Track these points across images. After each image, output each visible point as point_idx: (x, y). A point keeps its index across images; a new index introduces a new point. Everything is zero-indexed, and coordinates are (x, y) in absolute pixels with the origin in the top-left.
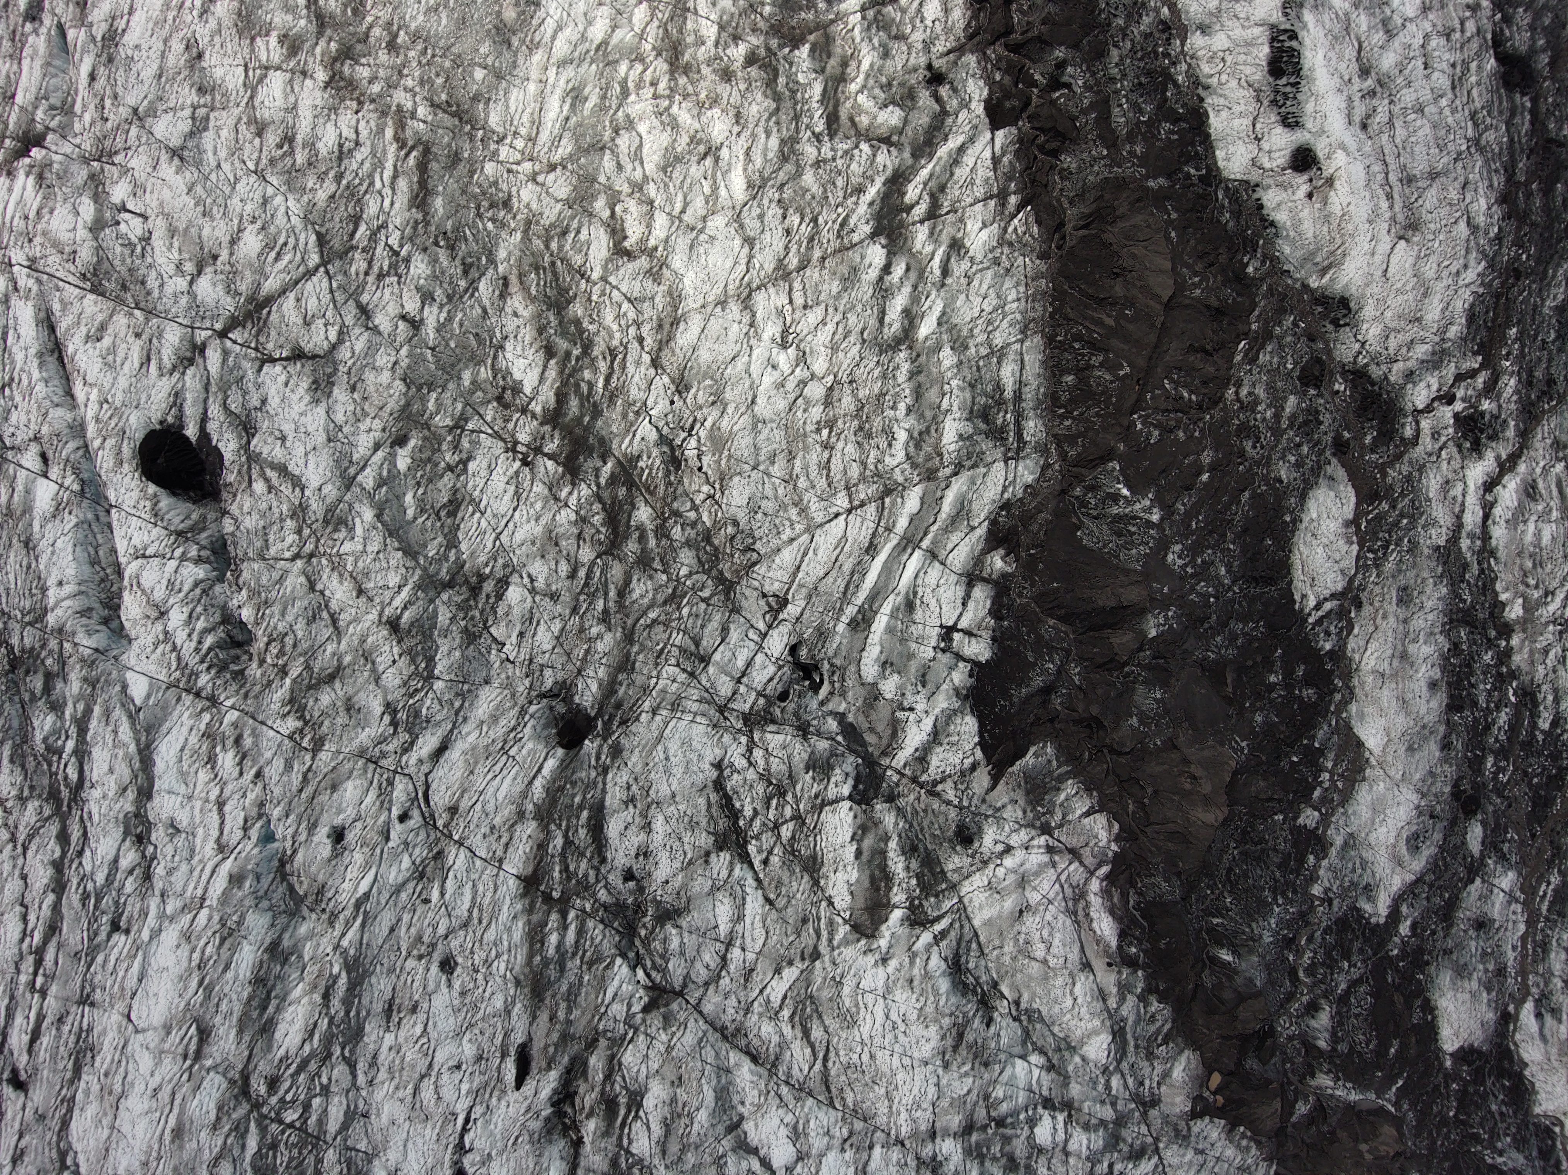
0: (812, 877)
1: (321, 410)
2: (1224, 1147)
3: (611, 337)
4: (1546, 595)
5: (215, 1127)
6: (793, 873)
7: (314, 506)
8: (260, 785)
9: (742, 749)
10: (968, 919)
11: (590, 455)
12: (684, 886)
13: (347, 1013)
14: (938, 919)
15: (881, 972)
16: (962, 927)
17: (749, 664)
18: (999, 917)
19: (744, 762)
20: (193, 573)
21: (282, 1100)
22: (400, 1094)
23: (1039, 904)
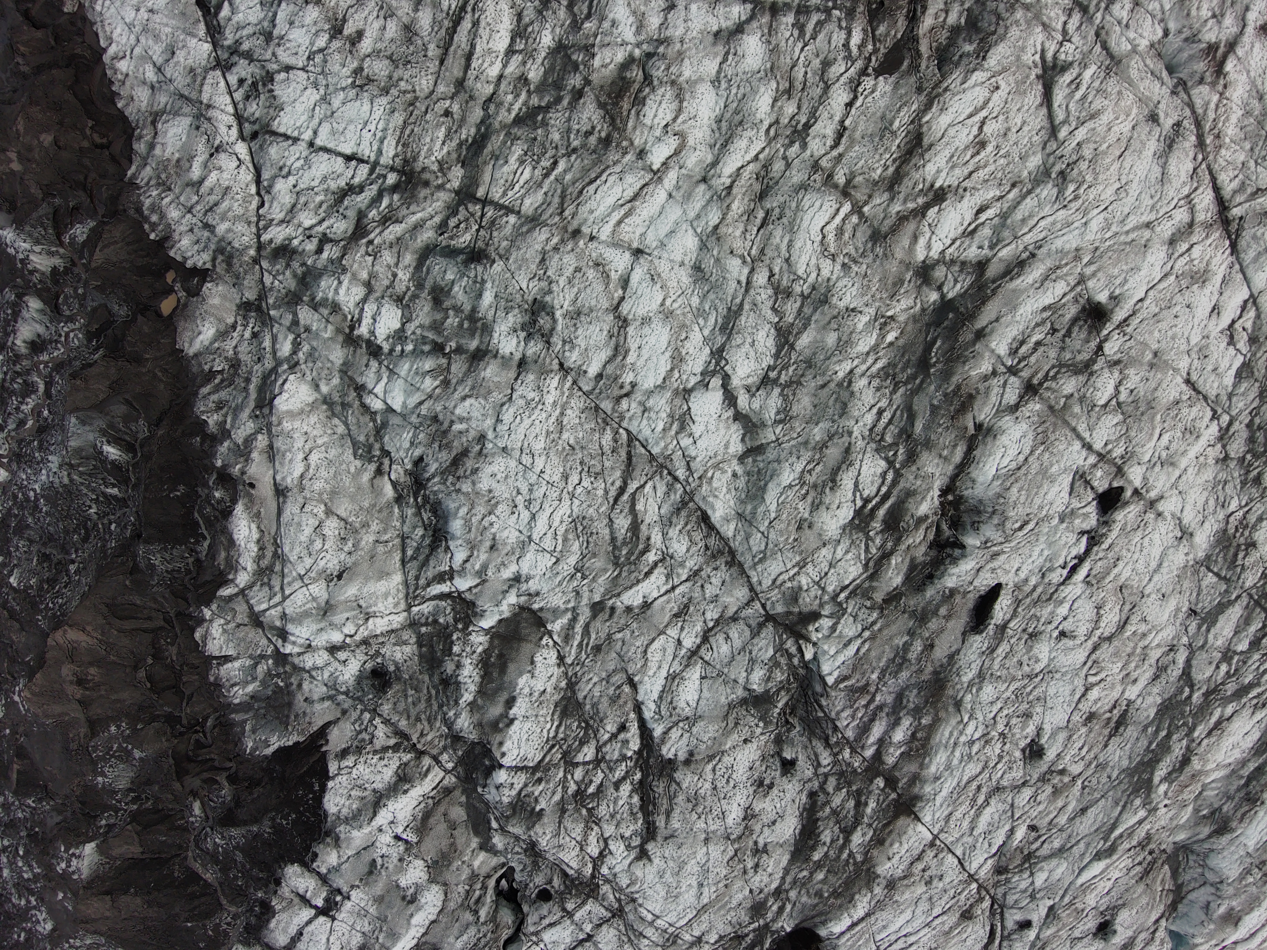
0: (574, 692)
6: (594, 705)
9: (609, 860)
10: (406, 583)
12: (726, 733)
14: (442, 596)
15: (525, 567)
16: (417, 578)
18: (367, 579)
19: (612, 846)
22: (1142, 628)
23: (315, 580)
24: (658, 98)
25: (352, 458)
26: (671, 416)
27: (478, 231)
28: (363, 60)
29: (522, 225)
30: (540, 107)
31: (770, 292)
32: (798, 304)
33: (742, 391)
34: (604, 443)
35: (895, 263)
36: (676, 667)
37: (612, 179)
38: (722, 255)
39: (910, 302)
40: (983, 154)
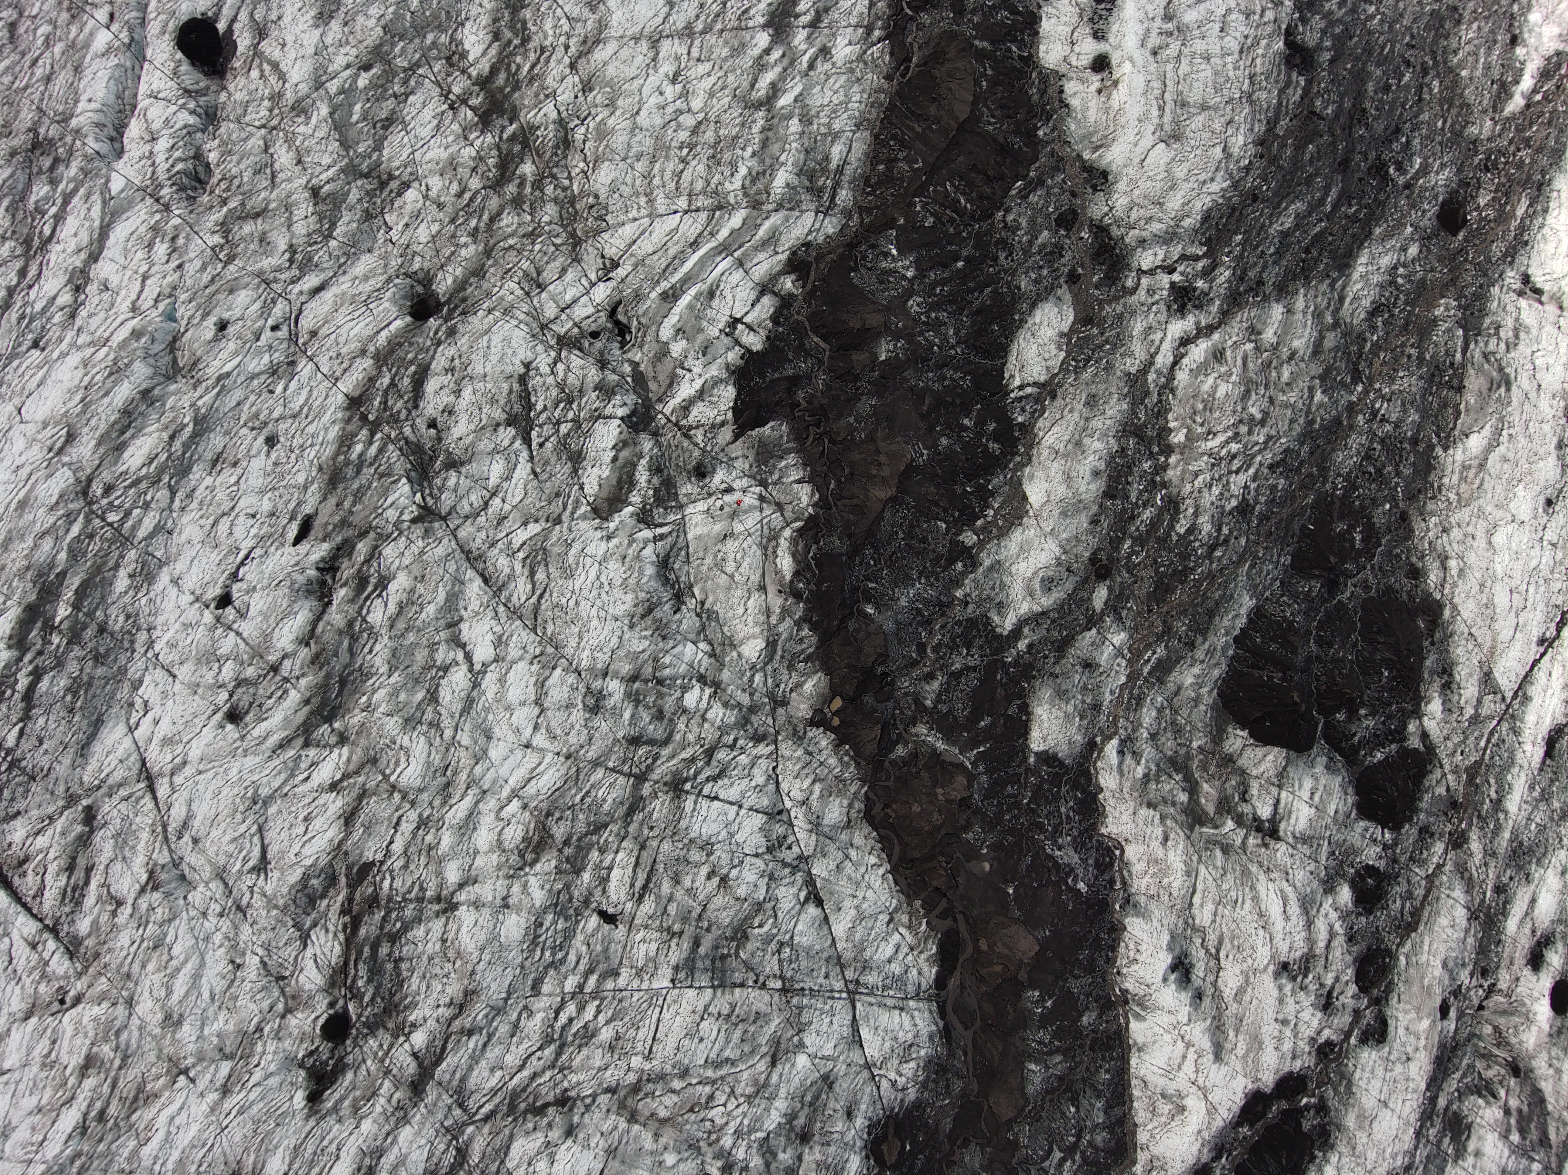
0: (573, 466)
1: (317, 32)
2: (829, 756)
3: (546, 38)
4: (1209, 433)
5: (53, 508)
6: (560, 459)
7: (288, 95)
8: (178, 274)
9: (550, 360)
10: (685, 532)
11: (502, 116)
12: (473, 444)
13: (184, 453)
14: (661, 525)
15: (603, 545)
16: (678, 536)
17: (575, 301)
18: (708, 536)
19: (548, 370)
20: (185, 118)
21: (111, 504)
22: (202, 522)
23: (741, 533)
24: (514, 841)
25: (718, 610)
26: (507, 645)
27: (634, 756)
28: (706, 860)
29: (604, 760)
30: (591, 834)
31: (442, 724)
32: (424, 717)
33: (460, 661)
34: (552, 626)
35: (361, 744)
36: (505, 485)
37: (544, 791)
38: (473, 746)
39: (352, 720)
40: (305, 813)
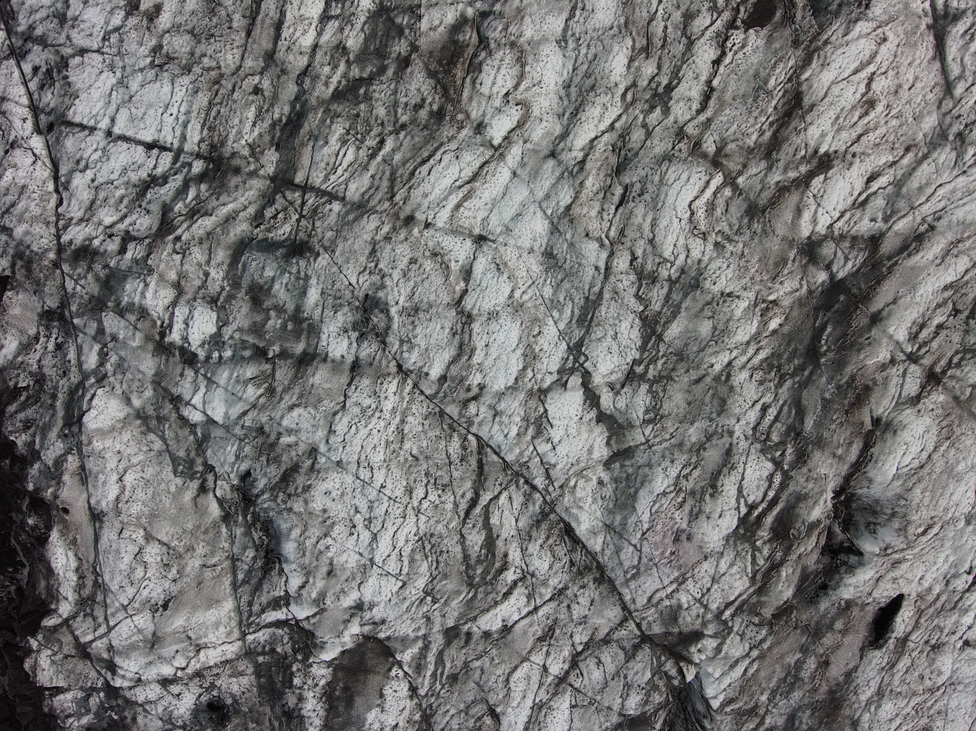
24: (496, 63)
25: (172, 476)
26: (526, 419)
27: (298, 221)
28: (162, 36)
29: (347, 213)
30: (361, 79)
31: (633, 277)
32: (665, 290)
33: (606, 389)
34: (451, 451)
35: (777, 240)
36: (543, 696)
37: (447, 158)
38: (576, 238)
39: (795, 284)
40: (872, 115)
